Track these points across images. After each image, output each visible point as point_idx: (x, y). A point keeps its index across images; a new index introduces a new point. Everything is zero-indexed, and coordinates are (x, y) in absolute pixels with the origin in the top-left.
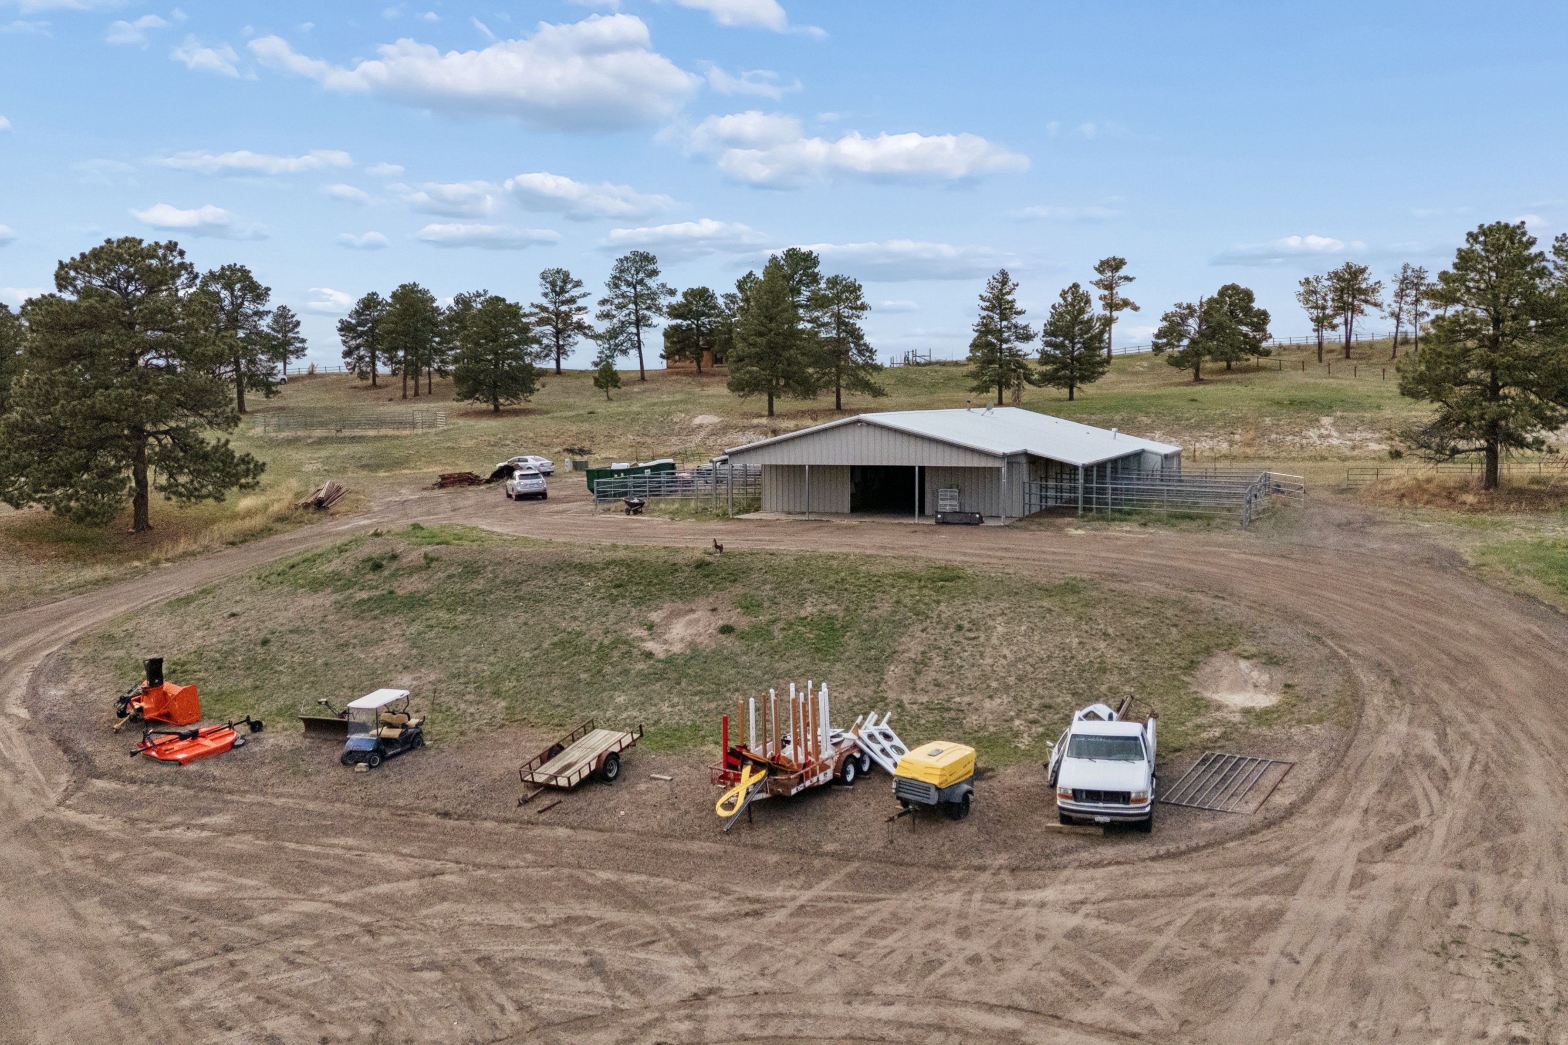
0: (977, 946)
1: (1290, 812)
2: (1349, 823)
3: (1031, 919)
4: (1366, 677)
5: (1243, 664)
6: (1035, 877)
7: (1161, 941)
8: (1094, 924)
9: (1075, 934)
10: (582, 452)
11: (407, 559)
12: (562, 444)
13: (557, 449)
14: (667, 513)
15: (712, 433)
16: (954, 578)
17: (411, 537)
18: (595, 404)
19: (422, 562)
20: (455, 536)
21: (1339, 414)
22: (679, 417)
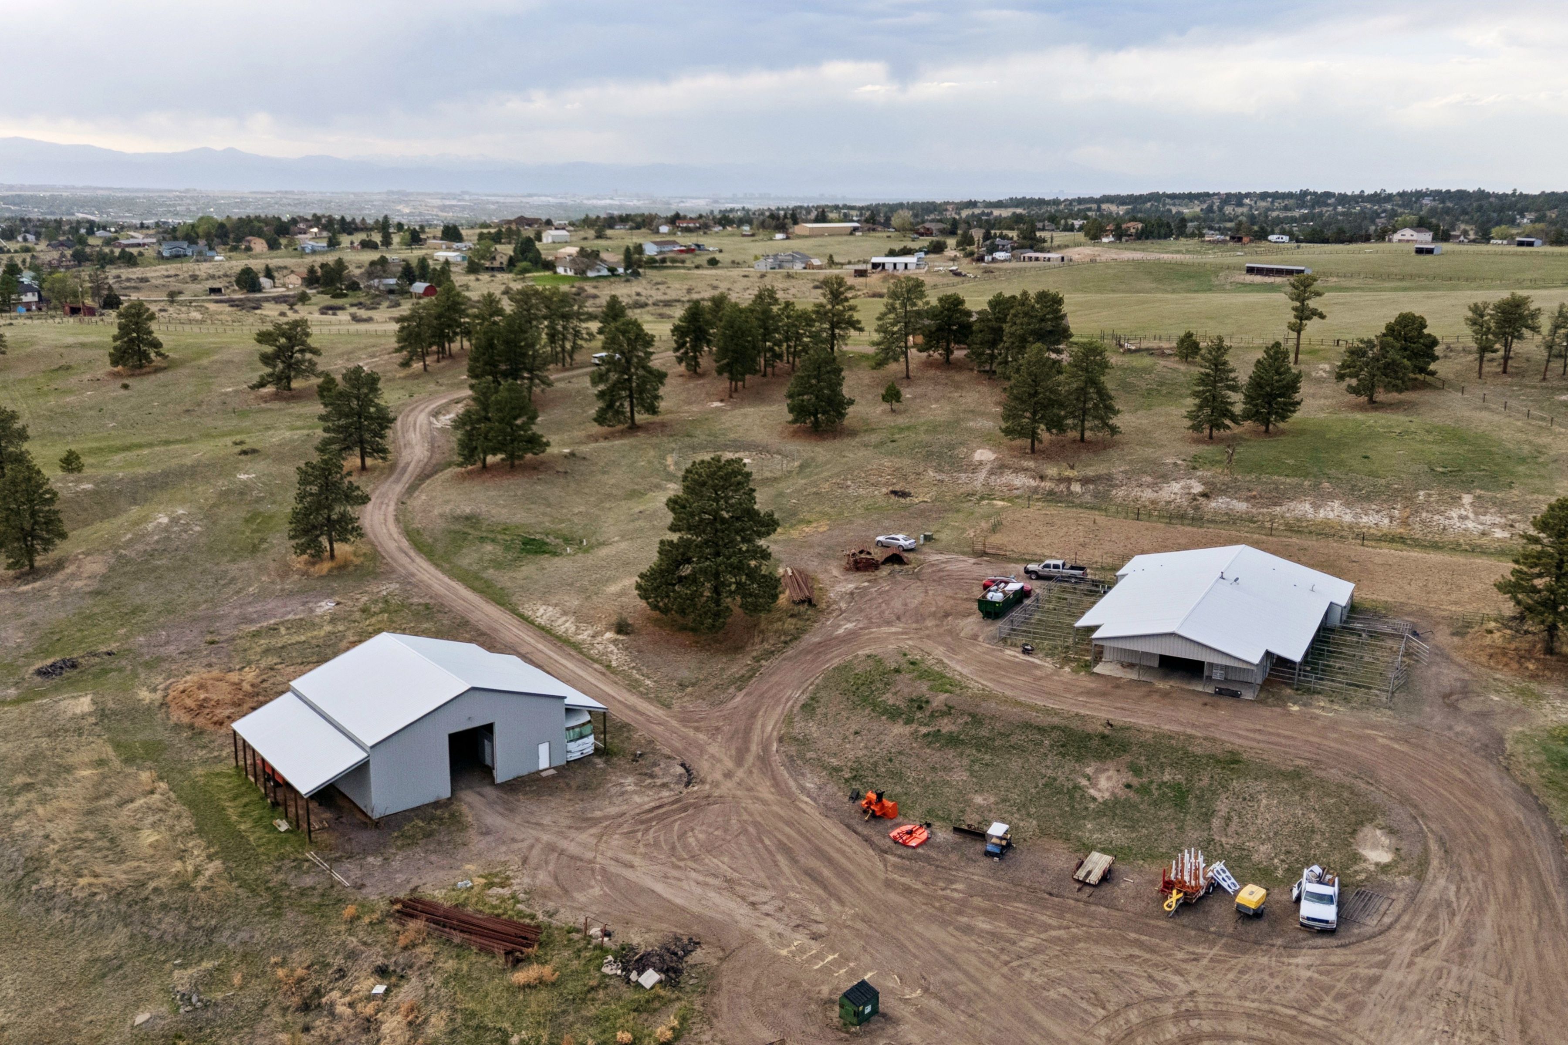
0: (1277, 981)
1: (1390, 927)
2: (1411, 935)
3: (1294, 972)
4: (1433, 846)
5: (1378, 832)
6: (1293, 951)
7: (1339, 985)
8: (1316, 976)
9: (1310, 979)
10: (904, 494)
11: (935, 704)
12: (886, 484)
13: (884, 490)
14: (1047, 655)
15: (991, 473)
16: (1237, 762)
17: (920, 677)
18: (884, 418)
19: (945, 709)
20: (943, 676)
21: (1478, 492)
22: (962, 451)
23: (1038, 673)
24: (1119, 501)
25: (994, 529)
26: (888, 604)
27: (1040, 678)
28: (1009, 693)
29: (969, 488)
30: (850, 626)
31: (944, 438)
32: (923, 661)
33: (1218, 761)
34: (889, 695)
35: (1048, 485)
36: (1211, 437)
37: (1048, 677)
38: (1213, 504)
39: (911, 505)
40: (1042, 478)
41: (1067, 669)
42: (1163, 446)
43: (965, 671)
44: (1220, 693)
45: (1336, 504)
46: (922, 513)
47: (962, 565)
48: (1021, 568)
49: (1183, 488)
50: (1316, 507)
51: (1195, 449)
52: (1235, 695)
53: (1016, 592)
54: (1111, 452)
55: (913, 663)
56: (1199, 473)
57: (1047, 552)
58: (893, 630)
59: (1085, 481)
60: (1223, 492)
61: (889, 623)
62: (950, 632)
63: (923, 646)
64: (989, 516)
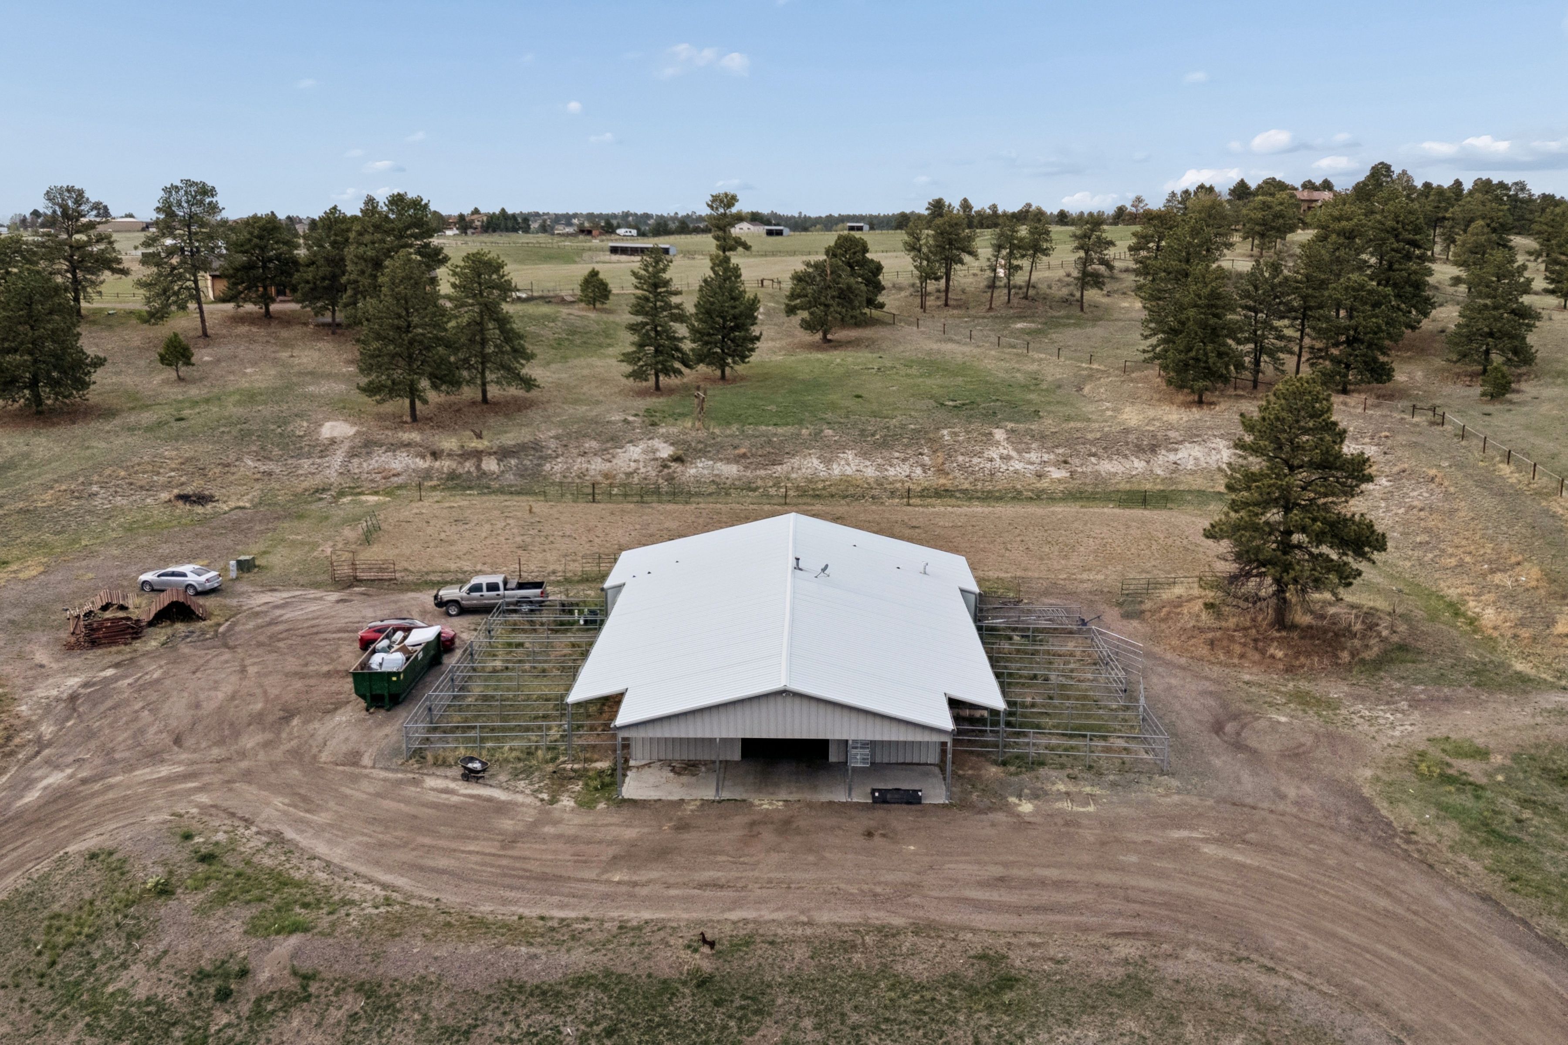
10: (201, 499)
11: (263, 976)
12: (167, 486)
13: (164, 496)
14: (516, 775)
15: (353, 454)
16: (1008, 982)
17: (223, 898)
18: (166, 389)
19: (293, 984)
20: (283, 882)
21: (1010, 425)
22: (300, 427)
23: (507, 824)
24: (558, 478)
25: (368, 539)
26: (154, 711)
27: (514, 839)
28: (451, 898)
29: (317, 481)
30: (56, 778)
31: (266, 411)
32: (232, 846)
33: (972, 992)
34: (137, 970)
35: (446, 465)
36: (657, 388)
37: (530, 832)
38: (693, 471)
39: (216, 515)
40: (436, 455)
41: (567, 802)
42: (598, 402)
43: (337, 854)
44: (883, 799)
45: (850, 455)
46: (235, 526)
47: (313, 607)
48: (427, 598)
49: (645, 452)
50: (828, 462)
51: (643, 404)
52: (912, 798)
53: (428, 646)
54: (530, 413)
55: (207, 858)
56: (662, 430)
57: (467, 566)
58: (164, 771)
59: (503, 454)
60: (702, 453)
61: (154, 756)
62: (296, 755)
63: (231, 803)
64: (357, 519)
